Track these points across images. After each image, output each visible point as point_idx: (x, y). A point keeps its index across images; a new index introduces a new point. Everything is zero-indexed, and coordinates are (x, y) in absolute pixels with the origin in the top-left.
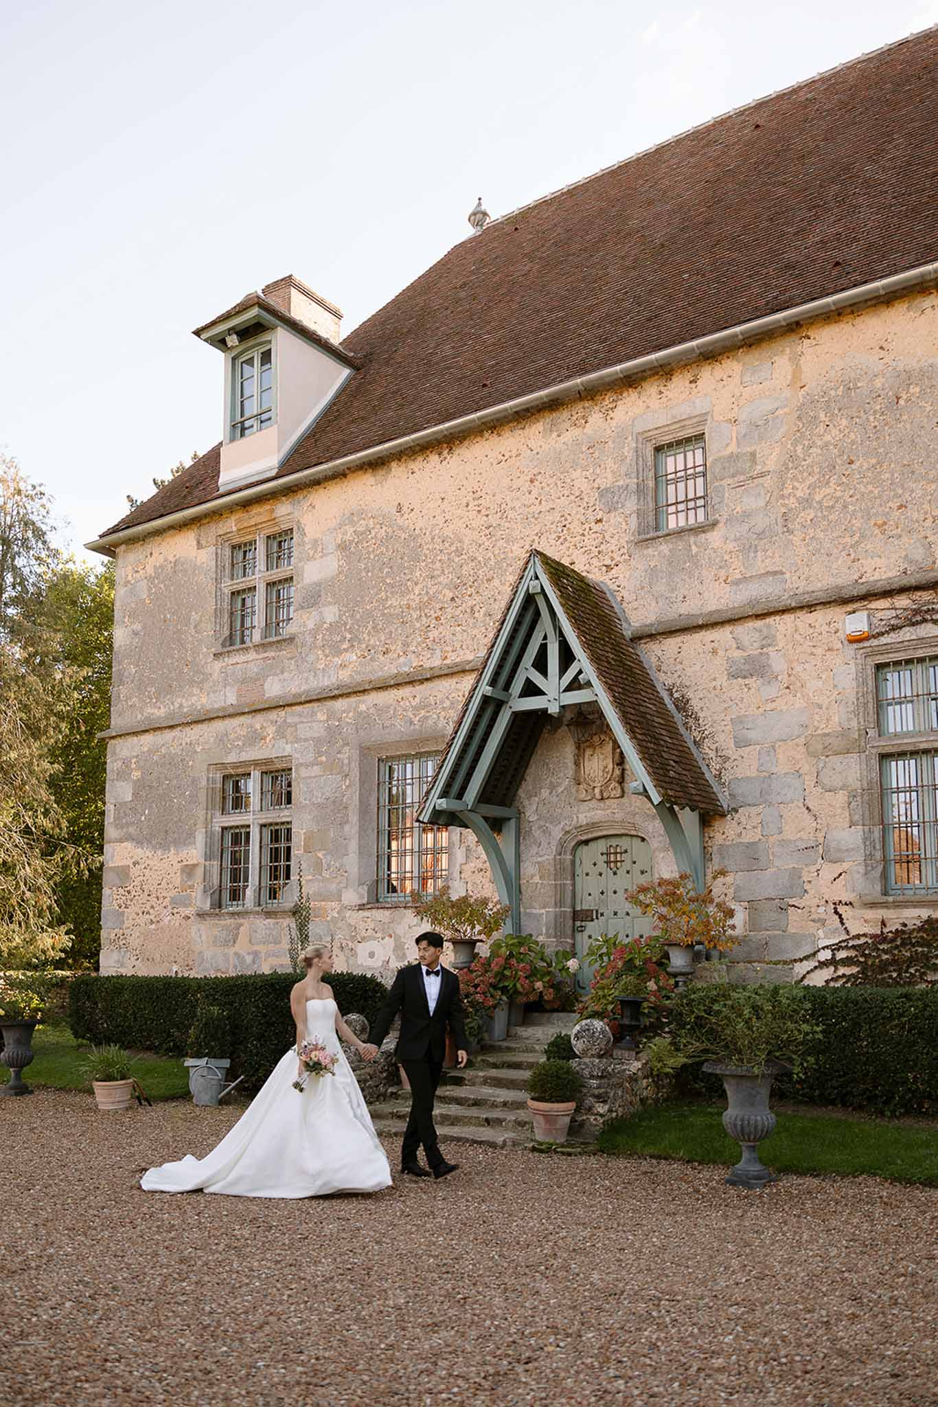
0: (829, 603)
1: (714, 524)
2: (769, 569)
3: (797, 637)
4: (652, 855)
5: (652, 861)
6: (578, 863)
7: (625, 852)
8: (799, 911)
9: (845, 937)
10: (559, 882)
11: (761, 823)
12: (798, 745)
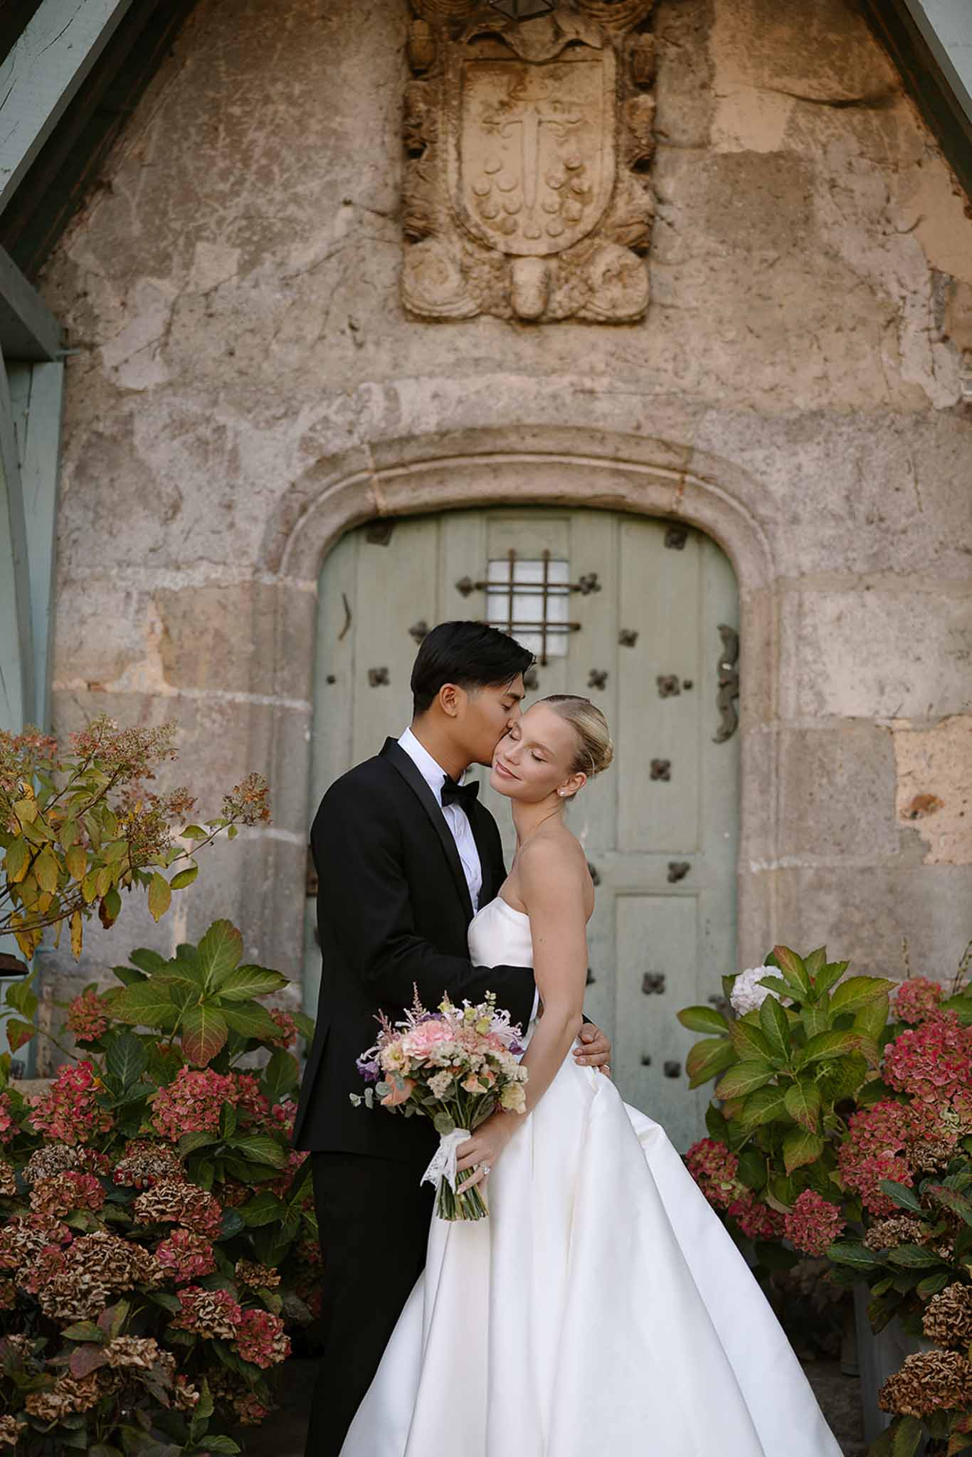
4: (738, 608)
5: (732, 641)
6: (333, 618)
7: (588, 586)
10: (266, 701)
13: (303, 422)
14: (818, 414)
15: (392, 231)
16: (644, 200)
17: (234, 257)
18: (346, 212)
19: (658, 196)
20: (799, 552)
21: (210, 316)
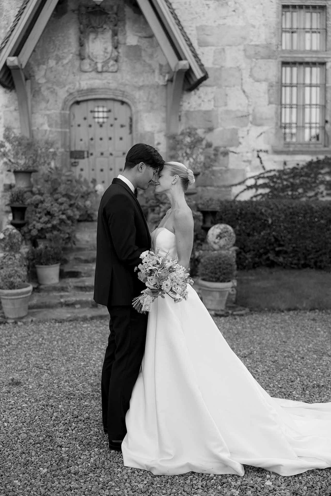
4: (132, 114)
5: (131, 119)
6: (72, 117)
7: (109, 111)
8: (236, 155)
9: (262, 171)
10: (63, 130)
11: (214, 98)
12: (239, 50)
13: (66, 88)
14: (143, 86)
15: (79, 58)
16: (116, 54)
17: (54, 62)
18: (71, 55)
19: (118, 52)
20: (140, 107)
21: (52, 71)
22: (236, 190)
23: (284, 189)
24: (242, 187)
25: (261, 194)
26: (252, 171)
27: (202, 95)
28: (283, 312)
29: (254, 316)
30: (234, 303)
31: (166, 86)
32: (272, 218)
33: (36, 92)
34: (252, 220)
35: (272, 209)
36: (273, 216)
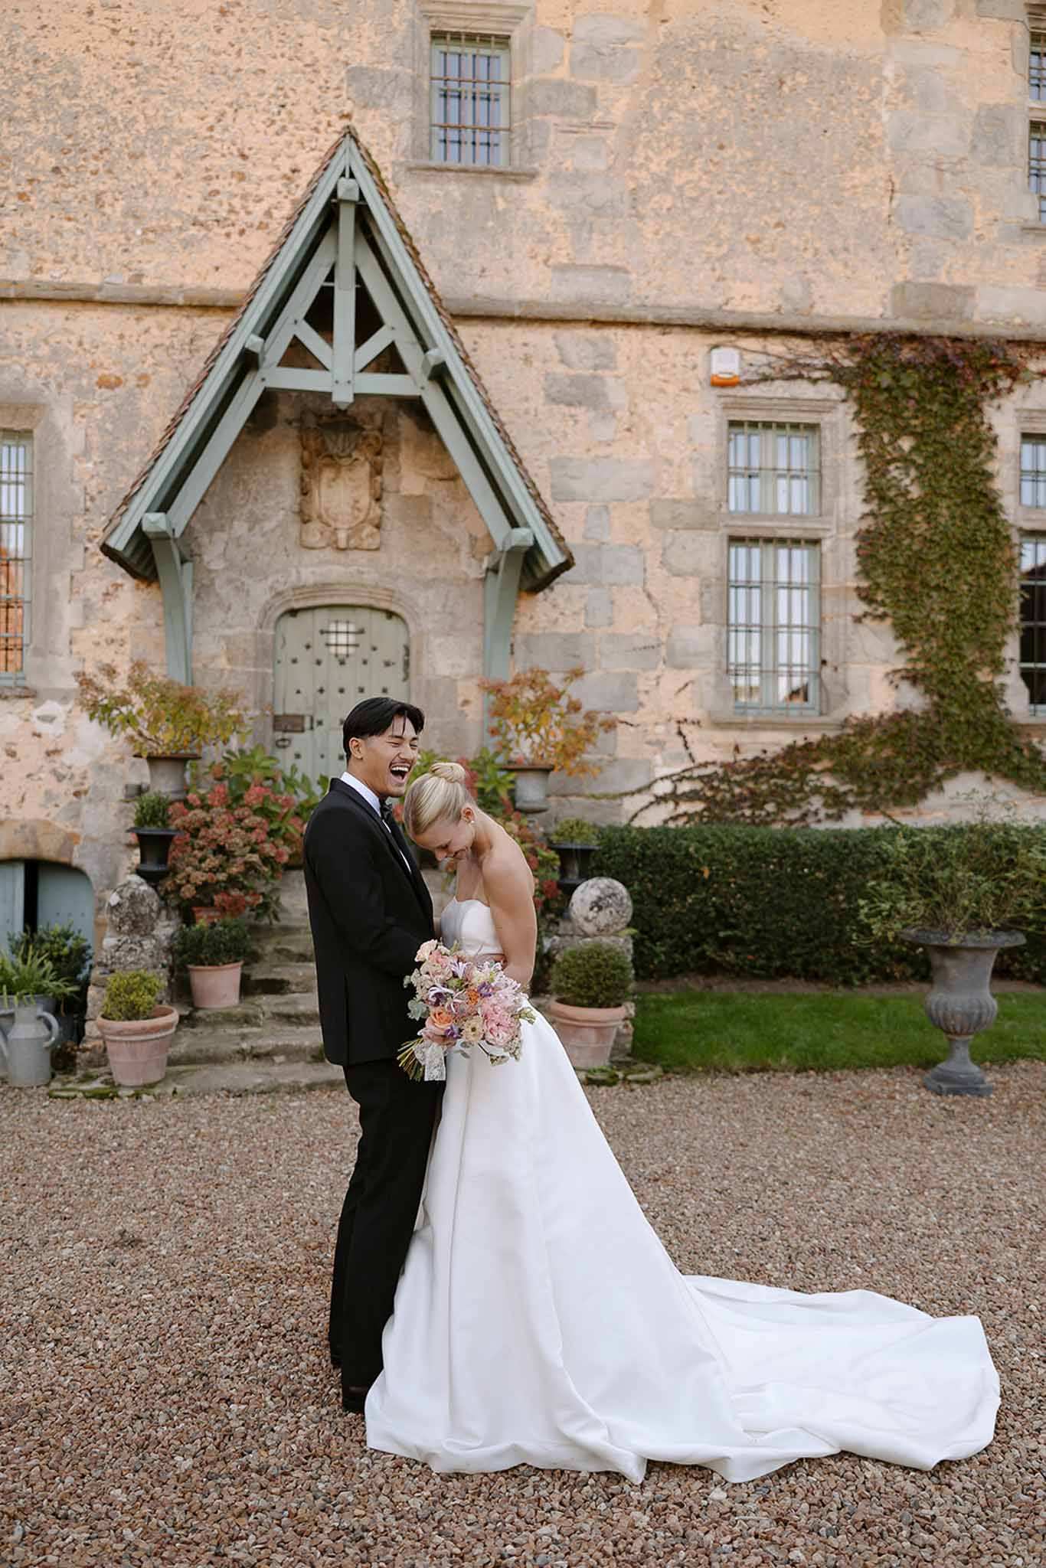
0: (690, 327)
1: (532, 176)
2: (608, 261)
3: (644, 362)
4: (409, 640)
5: (407, 649)
6: (280, 642)
7: (362, 632)
8: (632, 729)
9: (689, 765)
10: (260, 670)
11: (585, 608)
12: (639, 510)
13: (270, 581)
14: (434, 580)
15: (298, 518)
16: (379, 511)
17: (246, 526)
18: (282, 512)
19: (383, 509)
20: (428, 624)
21: (239, 546)
22: (631, 805)
23: (735, 803)
24: (645, 799)
25: (685, 814)
26: (665, 764)
27: (561, 601)
28: (737, 1075)
29: (674, 1083)
30: (629, 1055)
31: (484, 580)
32: (709, 865)
33: (203, 590)
34: (668, 870)
35: (710, 847)
36: (711, 861)
